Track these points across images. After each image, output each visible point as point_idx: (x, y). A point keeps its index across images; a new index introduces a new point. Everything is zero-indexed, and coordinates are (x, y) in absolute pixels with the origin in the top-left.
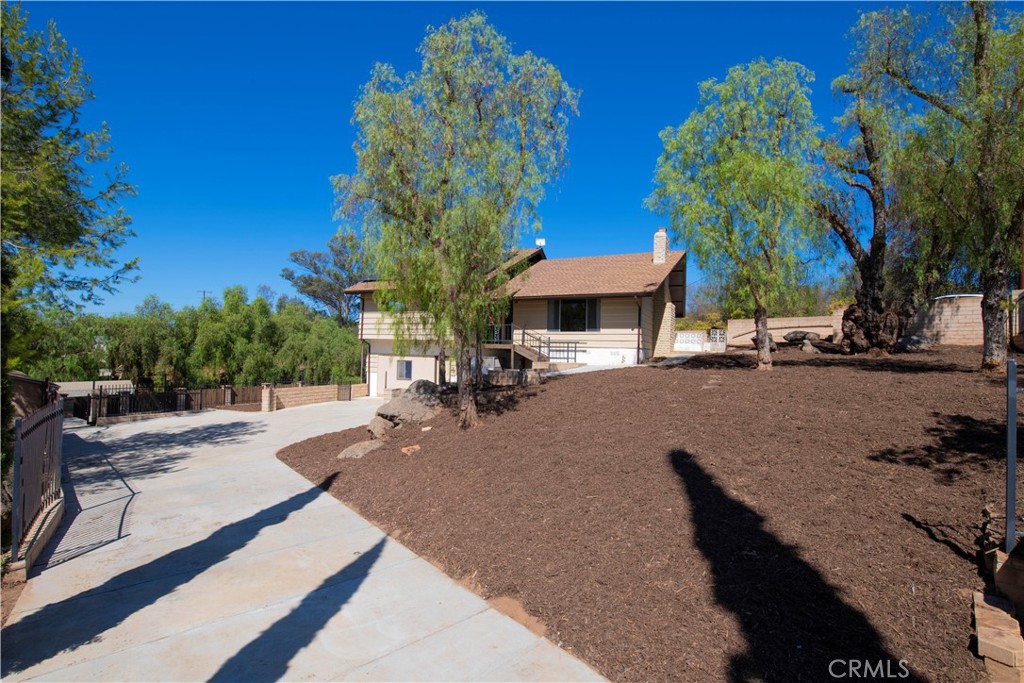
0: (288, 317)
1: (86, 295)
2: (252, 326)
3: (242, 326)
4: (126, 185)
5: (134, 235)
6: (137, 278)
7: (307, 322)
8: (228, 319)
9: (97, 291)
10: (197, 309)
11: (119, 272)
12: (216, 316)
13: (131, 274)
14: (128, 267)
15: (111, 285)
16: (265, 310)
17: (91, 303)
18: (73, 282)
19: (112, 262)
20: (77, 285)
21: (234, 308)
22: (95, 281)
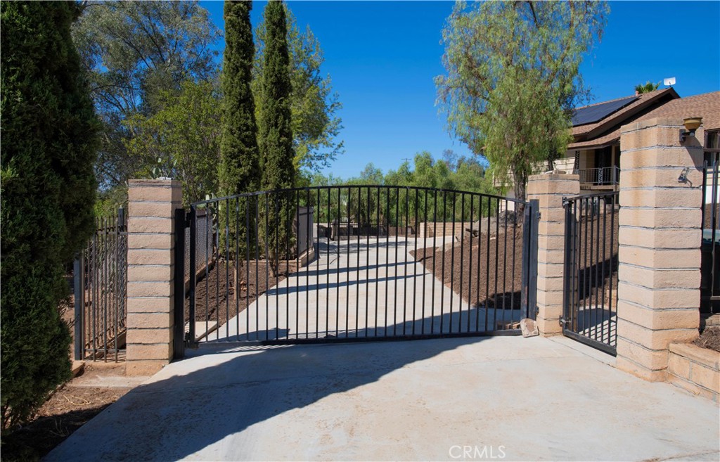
0: (462, 175)
1: (324, 162)
2: (434, 183)
3: (427, 184)
4: (338, 103)
5: (343, 128)
6: (344, 151)
7: (477, 179)
8: (418, 179)
9: (328, 160)
10: (397, 172)
11: (336, 149)
12: (410, 177)
13: (341, 150)
14: (339, 146)
15: (333, 156)
16: (444, 171)
17: (326, 166)
18: (319, 156)
19: (333, 144)
20: (320, 158)
21: (421, 170)
22: (327, 155)
